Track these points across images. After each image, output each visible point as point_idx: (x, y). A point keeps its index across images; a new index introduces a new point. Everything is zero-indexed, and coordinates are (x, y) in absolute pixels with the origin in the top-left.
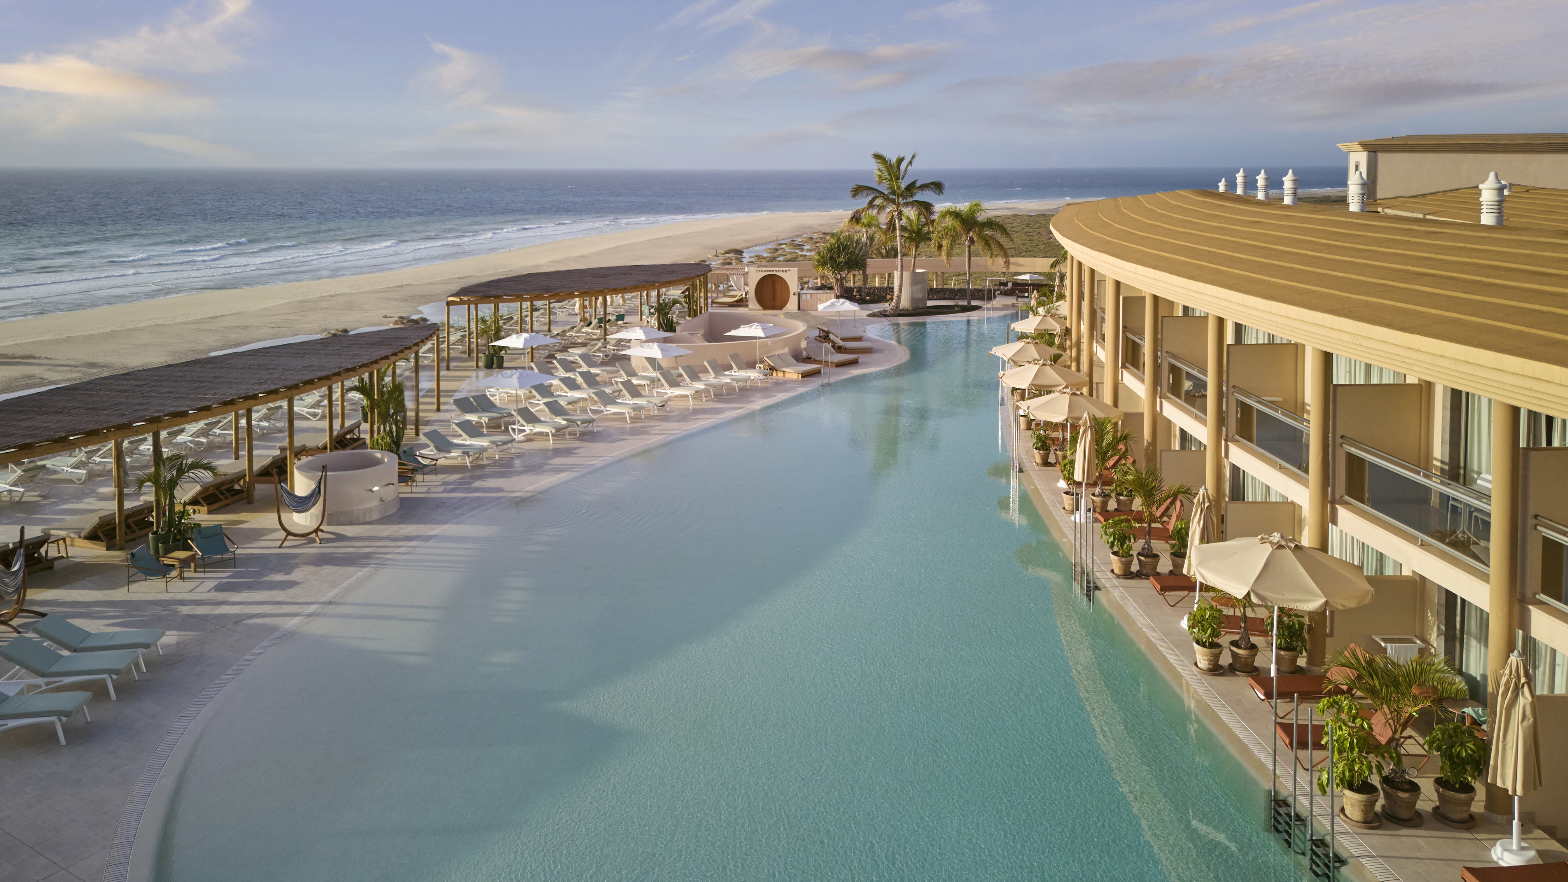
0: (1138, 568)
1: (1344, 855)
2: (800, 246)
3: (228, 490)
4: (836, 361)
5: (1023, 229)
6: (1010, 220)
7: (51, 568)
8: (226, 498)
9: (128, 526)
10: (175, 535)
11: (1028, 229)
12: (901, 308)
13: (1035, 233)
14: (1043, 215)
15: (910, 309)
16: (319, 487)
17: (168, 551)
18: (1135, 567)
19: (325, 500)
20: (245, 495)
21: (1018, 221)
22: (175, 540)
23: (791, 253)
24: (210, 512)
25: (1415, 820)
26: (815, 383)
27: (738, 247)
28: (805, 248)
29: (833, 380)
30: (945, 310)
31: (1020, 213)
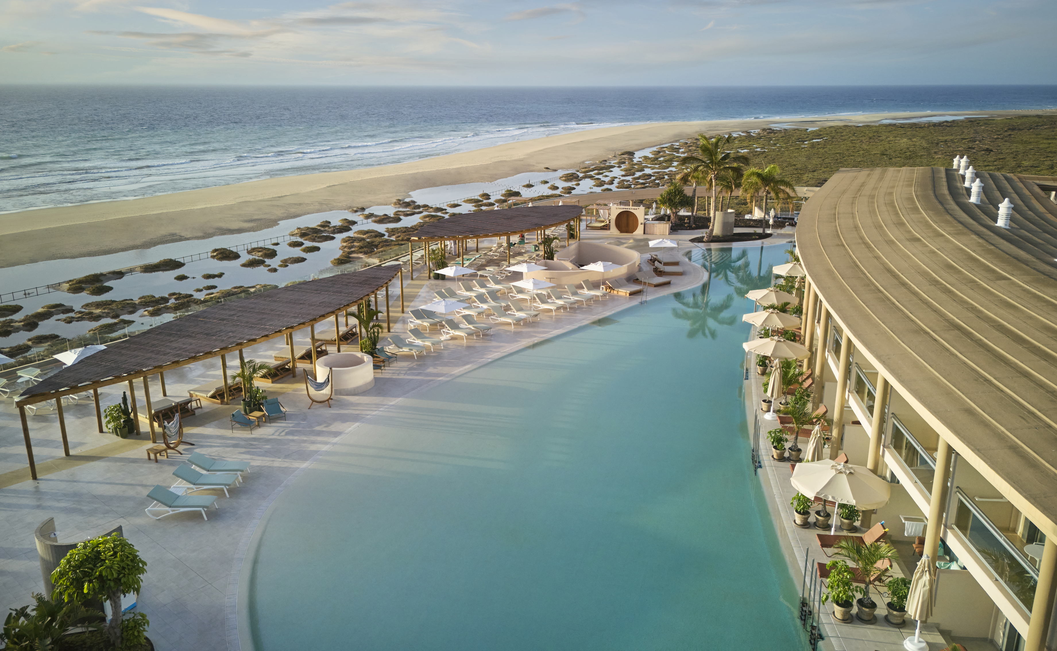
0: (788, 455)
1: (824, 634)
2: (677, 150)
3: (282, 369)
4: (655, 283)
5: (849, 137)
6: (841, 130)
7: (194, 414)
8: (281, 374)
9: (230, 391)
10: (254, 402)
11: (854, 138)
12: (714, 234)
13: (858, 141)
14: (868, 126)
15: (721, 236)
16: (328, 378)
17: (251, 411)
18: (787, 454)
19: (332, 385)
20: (291, 372)
21: (848, 130)
22: (255, 405)
23: (669, 155)
24: (273, 382)
25: (872, 620)
26: (636, 301)
27: (630, 150)
28: (681, 151)
29: (649, 298)
30: (745, 237)
31: (850, 124)
